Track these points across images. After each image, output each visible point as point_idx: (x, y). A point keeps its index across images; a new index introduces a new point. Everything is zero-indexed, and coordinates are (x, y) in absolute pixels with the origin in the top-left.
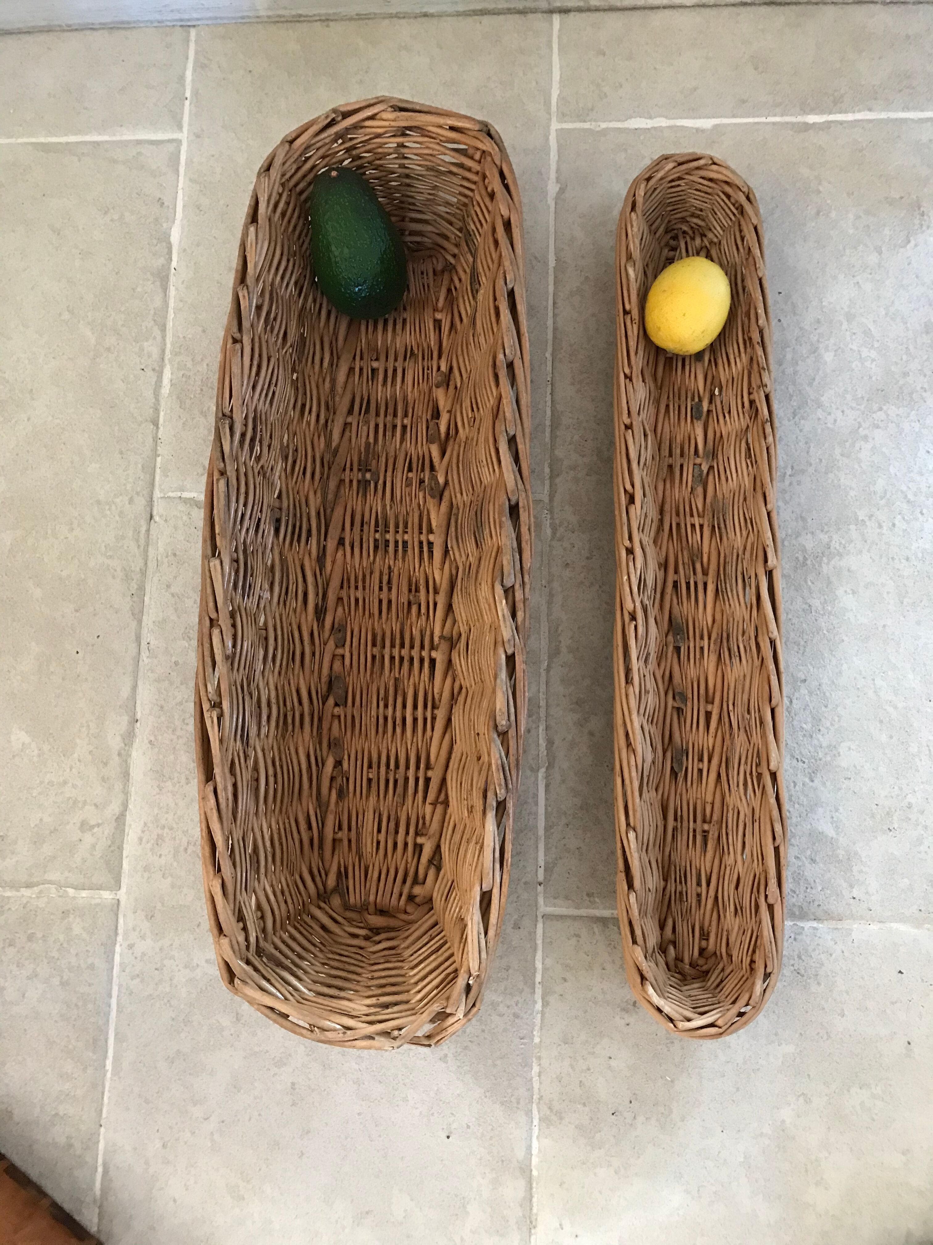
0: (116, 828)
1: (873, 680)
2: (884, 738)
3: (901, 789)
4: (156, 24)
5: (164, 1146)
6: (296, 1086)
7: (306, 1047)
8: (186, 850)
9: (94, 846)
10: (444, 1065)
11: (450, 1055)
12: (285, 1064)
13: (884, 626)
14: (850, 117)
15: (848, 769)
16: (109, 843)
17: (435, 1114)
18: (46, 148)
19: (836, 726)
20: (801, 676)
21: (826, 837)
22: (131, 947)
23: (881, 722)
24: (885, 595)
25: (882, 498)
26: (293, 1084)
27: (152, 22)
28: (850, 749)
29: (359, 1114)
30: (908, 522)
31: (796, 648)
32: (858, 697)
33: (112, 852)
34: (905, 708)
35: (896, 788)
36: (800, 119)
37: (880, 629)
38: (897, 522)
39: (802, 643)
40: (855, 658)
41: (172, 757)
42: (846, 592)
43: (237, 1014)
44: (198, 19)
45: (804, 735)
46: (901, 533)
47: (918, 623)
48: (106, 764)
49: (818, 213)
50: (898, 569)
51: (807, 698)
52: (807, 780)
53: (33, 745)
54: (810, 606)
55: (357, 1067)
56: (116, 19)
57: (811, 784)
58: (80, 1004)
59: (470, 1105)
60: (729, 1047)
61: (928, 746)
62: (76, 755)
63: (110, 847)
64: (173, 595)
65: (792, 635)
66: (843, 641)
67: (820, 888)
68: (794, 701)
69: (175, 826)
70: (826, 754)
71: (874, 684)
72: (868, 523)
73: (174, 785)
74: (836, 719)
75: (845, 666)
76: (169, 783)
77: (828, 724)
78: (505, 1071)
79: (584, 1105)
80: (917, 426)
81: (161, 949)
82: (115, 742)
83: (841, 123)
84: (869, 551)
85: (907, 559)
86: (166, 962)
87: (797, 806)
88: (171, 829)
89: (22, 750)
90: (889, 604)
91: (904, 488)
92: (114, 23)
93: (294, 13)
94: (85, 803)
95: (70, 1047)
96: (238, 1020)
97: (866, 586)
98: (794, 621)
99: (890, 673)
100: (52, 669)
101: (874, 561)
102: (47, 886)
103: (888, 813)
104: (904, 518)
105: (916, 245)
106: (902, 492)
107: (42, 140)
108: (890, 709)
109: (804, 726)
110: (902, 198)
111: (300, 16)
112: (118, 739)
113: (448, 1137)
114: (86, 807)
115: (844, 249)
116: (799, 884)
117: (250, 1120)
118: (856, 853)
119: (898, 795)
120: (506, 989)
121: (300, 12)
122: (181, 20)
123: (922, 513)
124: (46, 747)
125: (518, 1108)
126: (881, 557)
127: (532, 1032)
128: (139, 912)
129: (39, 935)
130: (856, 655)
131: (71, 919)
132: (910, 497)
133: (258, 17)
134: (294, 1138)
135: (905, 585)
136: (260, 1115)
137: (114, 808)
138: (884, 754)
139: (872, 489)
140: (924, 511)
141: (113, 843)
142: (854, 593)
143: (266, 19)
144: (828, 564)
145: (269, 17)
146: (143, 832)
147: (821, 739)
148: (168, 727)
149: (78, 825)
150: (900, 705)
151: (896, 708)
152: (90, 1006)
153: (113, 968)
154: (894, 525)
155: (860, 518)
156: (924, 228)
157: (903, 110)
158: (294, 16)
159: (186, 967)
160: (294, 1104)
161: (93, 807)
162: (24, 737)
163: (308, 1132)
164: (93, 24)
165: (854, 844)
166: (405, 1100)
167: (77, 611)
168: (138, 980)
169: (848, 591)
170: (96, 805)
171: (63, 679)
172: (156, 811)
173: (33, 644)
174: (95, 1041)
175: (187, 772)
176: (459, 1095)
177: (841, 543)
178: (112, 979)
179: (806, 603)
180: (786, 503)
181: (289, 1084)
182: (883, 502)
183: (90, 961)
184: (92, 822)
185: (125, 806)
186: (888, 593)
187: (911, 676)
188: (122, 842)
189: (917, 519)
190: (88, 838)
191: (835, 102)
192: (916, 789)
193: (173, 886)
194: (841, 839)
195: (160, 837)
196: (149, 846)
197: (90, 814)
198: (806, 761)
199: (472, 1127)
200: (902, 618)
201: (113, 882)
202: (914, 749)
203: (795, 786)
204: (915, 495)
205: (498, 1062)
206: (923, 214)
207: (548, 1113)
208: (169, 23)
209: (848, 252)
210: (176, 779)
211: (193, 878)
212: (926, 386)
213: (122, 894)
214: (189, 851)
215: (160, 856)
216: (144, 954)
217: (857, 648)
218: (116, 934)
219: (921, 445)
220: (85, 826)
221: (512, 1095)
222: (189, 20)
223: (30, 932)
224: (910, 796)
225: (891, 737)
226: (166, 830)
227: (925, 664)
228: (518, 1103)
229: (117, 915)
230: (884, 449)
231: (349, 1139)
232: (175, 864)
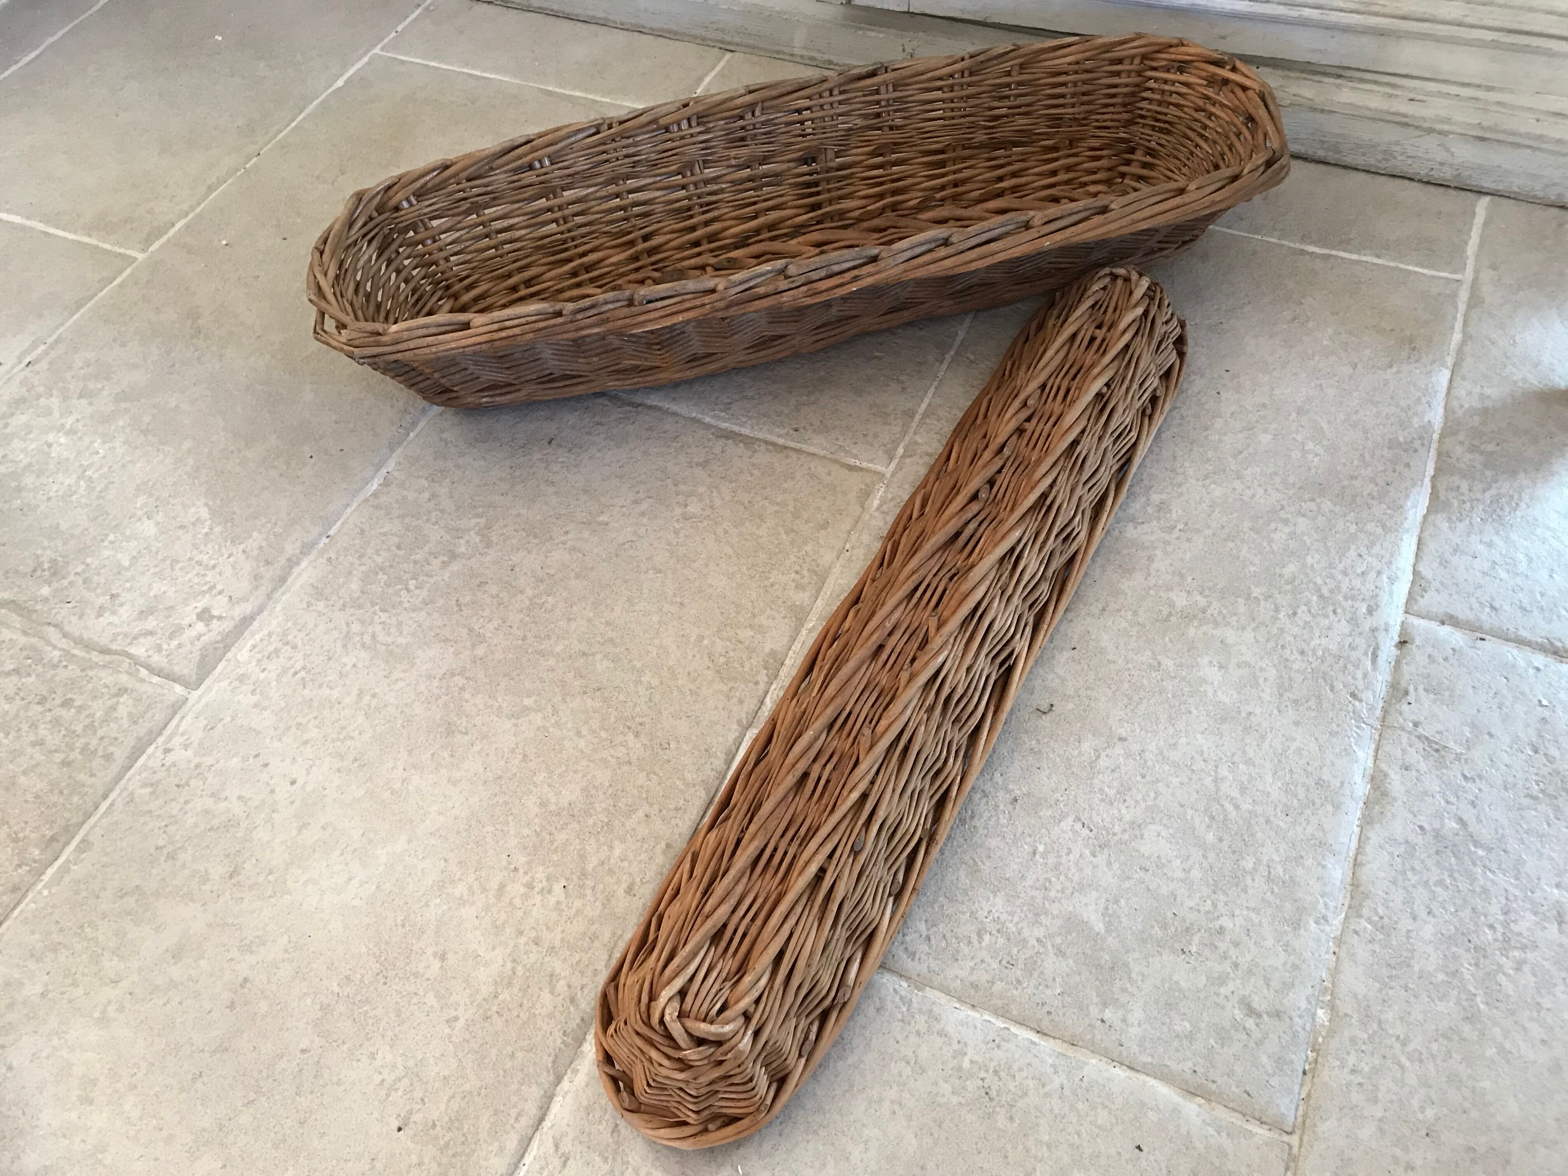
0: (235, 627)
1: (1217, 767)
2: (1210, 838)
3: (1215, 906)
4: (698, 41)
5: (43, 995)
6: (248, 985)
7: (290, 942)
8: (296, 673)
9: (199, 637)
10: (448, 1031)
11: (462, 1021)
12: (252, 952)
13: (1250, 714)
14: (1354, 257)
15: (1148, 858)
16: (219, 638)
17: (400, 1093)
18: (550, 94)
19: (1150, 803)
20: (1122, 732)
21: (1091, 929)
22: (167, 751)
23: (1212, 818)
24: (1261, 680)
25: (1287, 583)
26: (246, 980)
27: (695, 37)
28: (1159, 835)
29: (303, 1051)
30: (1314, 616)
31: (1126, 701)
32: (1190, 779)
33: (215, 649)
34: (1250, 812)
35: (1209, 902)
36: (1298, 246)
37: (1244, 714)
38: (1299, 611)
39: (1136, 698)
40: (1199, 736)
41: (341, 580)
42: (1211, 662)
43: (234, 871)
44: (737, 44)
45: (1102, 800)
46: (1301, 624)
47: (1297, 724)
48: (268, 563)
49: (1294, 319)
50: (1287, 660)
51: (1121, 759)
52: (1087, 852)
53: (208, 523)
54: (1159, 663)
55: (336, 989)
56: (666, 27)
57: (1091, 858)
58: (66, 792)
59: (453, 1097)
60: (848, 1159)
61: (1268, 866)
62: (242, 546)
63: (217, 642)
64: (441, 439)
65: (1126, 685)
66: (1190, 713)
67: (1058, 991)
68: (1103, 756)
69: (300, 645)
70: (1125, 831)
71: (1216, 772)
72: (1262, 602)
73: (326, 606)
74: (1152, 795)
75: (1184, 740)
76: (322, 604)
77: (1139, 797)
78: (522, 1070)
79: (606, 1160)
80: (1353, 528)
81: (197, 766)
82: (291, 548)
83: (1342, 258)
84: (1254, 630)
85: (1302, 653)
86: (193, 782)
87: (1062, 878)
88: (294, 647)
89: (193, 524)
90: (1263, 691)
91: (1319, 581)
92: (662, 30)
93: (826, 57)
94: (220, 593)
95: (21, 835)
96: (231, 877)
97: (1239, 665)
98: (1133, 672)
99: (1241, 766)
100: (276, 463)
101: (1257, 642)
102: (122, 658)
103: (1187, 930)
104: (1310, 611)
105: (1398, 372)
106: (1315, 584)
107: (550, 88)
108: (1229, 807)
109: (1107, 789)
110: (1392, 330)
111: (830, 62)
112: (299, 544)
113: (400, 1129)
114: (219, 597)
115: (1313, 355)
116: (1031, 975)
117: (164, 1005)
118: (1126, 965)
119: (1208, 912)
120: (578, 963)
121: (832, 58)
122: (723, 42)
123: (1334, 612)
124: (218, 529)
125: (513, 1127)
126: (1268, 641)
127: (585, 1034)
128: (201, 718)
129: (77, 703)
130: (1203, 733)
131: (122, 700)
132: (1325, 591)
133: (792, 55)
134: (203, 1051)
135: (1290, 679)
136: (180, 1003)
137: (247, 608)
138: (1205, 857)
139: (1278, 570)
140: (1339, 611)
141: (222, 640)
142: (1221, 667)
143: (798, 60)
144: (1197, 628)
145: (802, 57)
146: (262, 640)
147: (1124, 811)
148: (357, 551)
149: (198, 610)
150: (1246, 806)
151: (1237, 807)
152: (76, 799)
153: (131, 767)
154: (1295, 614)
155: (1254, 595)
156: (1412, 360)
157: (1416, 265)
158: (824, 62)
159: (213, 795)
160: (232, 1006)
161: (227, 599)
162: (204, 513)
163: (226, 1050)
164: (644, 27)
165: (1127, 952)
166: (373, 1056)
167: (336, 423)
168: (149, 790)
169: (1215, 663)
170: (230, 597)
171: (281, 475)
172: (290, 624)
173: (274, 436)
174: (53, 839)
175: (348, 599)
176: (445, 1078)
177: (1220, 612)
178: (121, 779)
179: (1155, 659)
180: (1166, 553)
181: (240, 979)
182: (1288, 587)
183: (111, 749)
184: (215, 613)
185: (261, 609)
186: (1266, 680)
187: (1269, 779)
188: (233, 644)
189: (1326, 616)
190: (200, 627)
191: (1341, 242)
192: (1237, 912)
193: (256, 706)
194: (1110, 939)
195: (276, 651)
196: (259, 656)
197: (219, 606)
198: (1095, 830)
199: (438, 1128)
200: (1275, 712)
201: (194, 678)
202: (1248, 863)
203: (1068, 854)
204: (1332, 591)
205: (519, 1055)
206: (1414, 349)
207: (552, 1151)
208: (710, 43)
209: (1317, 358)
210: (331, 602)
211: (283, 704)
212: (1375, 494)
213: (195, 694)
214: (298, 676)
215: (265, 669)
216: (174, 764)
217: (1206, 725)
218: (160, 734)
219: (1353, 547)
220: (205, 615)
221: (514, 1106)
222: (729, 43)
223: (69, 696)
224: (1225, 918)
225: (1221, 840)
226: (288, 648)
227: (1291, 771)
228: (517, 1119)
229: (175, 713)
230: (1305, 538)
231: (270, 1080)
232: (274, 684)
